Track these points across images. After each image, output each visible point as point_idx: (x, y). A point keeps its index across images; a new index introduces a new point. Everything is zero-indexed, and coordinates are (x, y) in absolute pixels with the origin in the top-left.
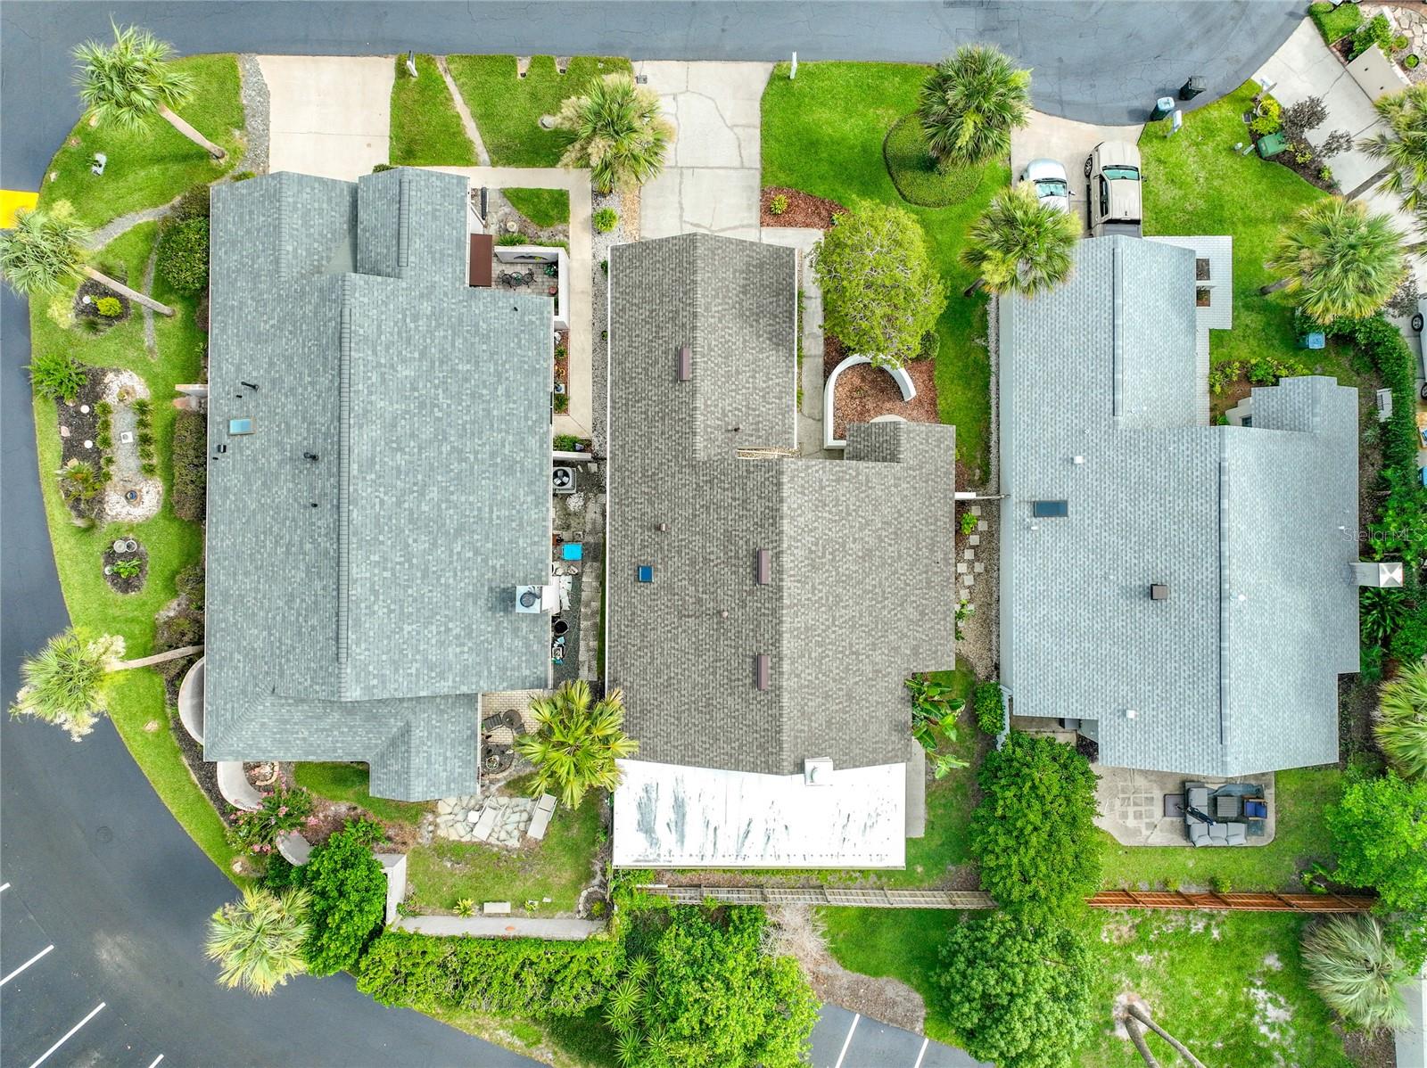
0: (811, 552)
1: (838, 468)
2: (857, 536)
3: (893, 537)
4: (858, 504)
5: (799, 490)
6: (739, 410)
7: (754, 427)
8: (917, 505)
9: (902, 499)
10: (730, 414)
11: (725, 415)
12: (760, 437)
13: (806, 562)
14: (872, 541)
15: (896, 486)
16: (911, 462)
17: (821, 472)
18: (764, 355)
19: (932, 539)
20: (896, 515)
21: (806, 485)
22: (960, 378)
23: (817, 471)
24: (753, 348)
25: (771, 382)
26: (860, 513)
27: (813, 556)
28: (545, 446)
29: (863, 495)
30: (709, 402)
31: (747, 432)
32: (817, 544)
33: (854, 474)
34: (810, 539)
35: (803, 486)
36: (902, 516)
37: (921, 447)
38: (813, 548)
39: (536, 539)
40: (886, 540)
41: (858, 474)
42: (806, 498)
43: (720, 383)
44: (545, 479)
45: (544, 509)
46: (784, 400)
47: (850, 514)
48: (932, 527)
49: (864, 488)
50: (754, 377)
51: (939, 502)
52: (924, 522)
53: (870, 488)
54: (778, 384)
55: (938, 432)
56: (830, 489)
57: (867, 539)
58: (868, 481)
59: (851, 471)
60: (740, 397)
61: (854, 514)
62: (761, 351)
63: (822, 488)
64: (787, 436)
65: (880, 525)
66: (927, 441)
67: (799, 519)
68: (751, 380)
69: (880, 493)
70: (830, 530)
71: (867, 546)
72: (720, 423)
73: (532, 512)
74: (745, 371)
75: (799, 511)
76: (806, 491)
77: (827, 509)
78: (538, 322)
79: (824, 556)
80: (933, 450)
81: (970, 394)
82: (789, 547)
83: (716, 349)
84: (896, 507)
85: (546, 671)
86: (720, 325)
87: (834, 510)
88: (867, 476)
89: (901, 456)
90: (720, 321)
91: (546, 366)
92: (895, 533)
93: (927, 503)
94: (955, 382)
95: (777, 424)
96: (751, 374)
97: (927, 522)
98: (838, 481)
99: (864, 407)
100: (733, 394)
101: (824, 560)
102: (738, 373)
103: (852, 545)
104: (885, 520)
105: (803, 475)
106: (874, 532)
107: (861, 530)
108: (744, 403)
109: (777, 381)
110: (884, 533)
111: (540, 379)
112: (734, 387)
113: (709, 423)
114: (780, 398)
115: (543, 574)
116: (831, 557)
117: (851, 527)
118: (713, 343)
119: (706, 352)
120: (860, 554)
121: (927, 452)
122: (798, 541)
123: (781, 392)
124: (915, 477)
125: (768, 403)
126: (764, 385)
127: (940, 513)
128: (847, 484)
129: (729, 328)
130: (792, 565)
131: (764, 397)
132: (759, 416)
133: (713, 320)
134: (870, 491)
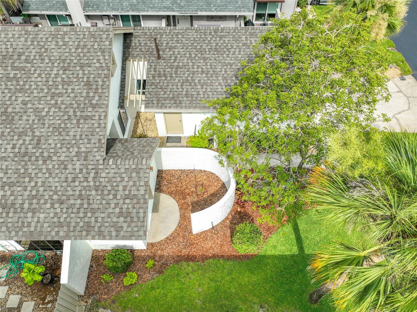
0: (20, 55)
1: (100, 83)
2: (29, 106)
3: (23, 150)
4: (63, 106)
5: (82, 43)
6: (175, 60)
7: (162, 73)
8: (54, 182)
9: (63, 162)
10: (171, 53)
11: (171, 49)
12: (154, 77)
13: (11, 50)
14: (21, 124)
15: (78, 154)
16: (103, 175)
17: (97, 65)
18: (221, 81)
19: (13, 204)
20: (46, 154)
21: (85, 50)
22: (217, 290)
23: (98, 61)
24: (226, 71)
25: (199, 87)
26: (53, 109)
27: (15, 57)
28: (166, 9)
29: (71, 113)
30: (180, 36)
31: (158, 67)
32: (27, 61)
33: (94, 102)
34: (33, 54)
35: (85, 46)
36: (45, 162)
37: (121, 188)
38: (23, 57)
39: (111, 5)
40: (21, 142)
41: (94, 107)
42: (73, 50)
43: (195, 44)
44: (146, 9)
45: (128, 9)
46: (185, 99)
47: (52, 97)
48: (26, 206)
49: (78, 114)
50: (203, 72)
51: (56, 214)
52: (34, 193)
53: (78, 123)
54: (198, 94)
55: (138, 213)
56: (81, 76)
57: (25, 118)
58: (86, 118)
59: (97, 98)
60: (185, 61)
61: (53, 102)
62: (225, 79)
63: (82, 67)
64: (155, 102)
65: (37, 134)
66: (127, 197)
67: (54, 43)
68: (200, 70)
69: (71, 133)
70: (40, 75)
71: (17, 118)
72: (164, 45)
73: (127, 3)
74: (206, 65)
75: (61, 43)
76: (80, 50)
77: (61, 72)
78: (237, 5)
79: (14, 68)
80: (117, 205)
81: (198, 303)
82: (27, 33)
83: (222, 42)
84: (55, 153)
85: (33, 10)
86: (241, 44)
87: (59, 79)
88: (91, 117)
89: (111, 162)
90: (244, 45)
91: (212, 9)
92: (26, 154)
93: (55, 197)
94: (213, 284)
95: (165, 93)
96: (205, 70)
97: (34, 197)
98: (88, 84)
99: (188, 194)
100: (188, 55)
101: (9, 68)
102: (205, 59)
103: (20, 99)
104: (43, 141)
105: (96, 47)
106: (31, 126)
107: (36, 111)
108: (181, 64)
109: (201, 93)
110: (28, 138)
111: (204, 7)
112: (193, 56)
113: (164, 36)
114: (187, 95)
115: (90, 9)
116: (12, 75)
117: (40, 99)
118: (226, 39)
119: (218, 33)
120: (10, 110)
121: (115, 196)
122: (33, 42)
123: (192, 96)
124: (86, 179)
125: (182, 85)
126: (196, 81)
127: (42, 216)
128: (84, 94)
129: (240, 51)
130: (10, 36)
131: (187, 80)
132: (172, 77)
133: (244, 39)
134: (74, 122)
